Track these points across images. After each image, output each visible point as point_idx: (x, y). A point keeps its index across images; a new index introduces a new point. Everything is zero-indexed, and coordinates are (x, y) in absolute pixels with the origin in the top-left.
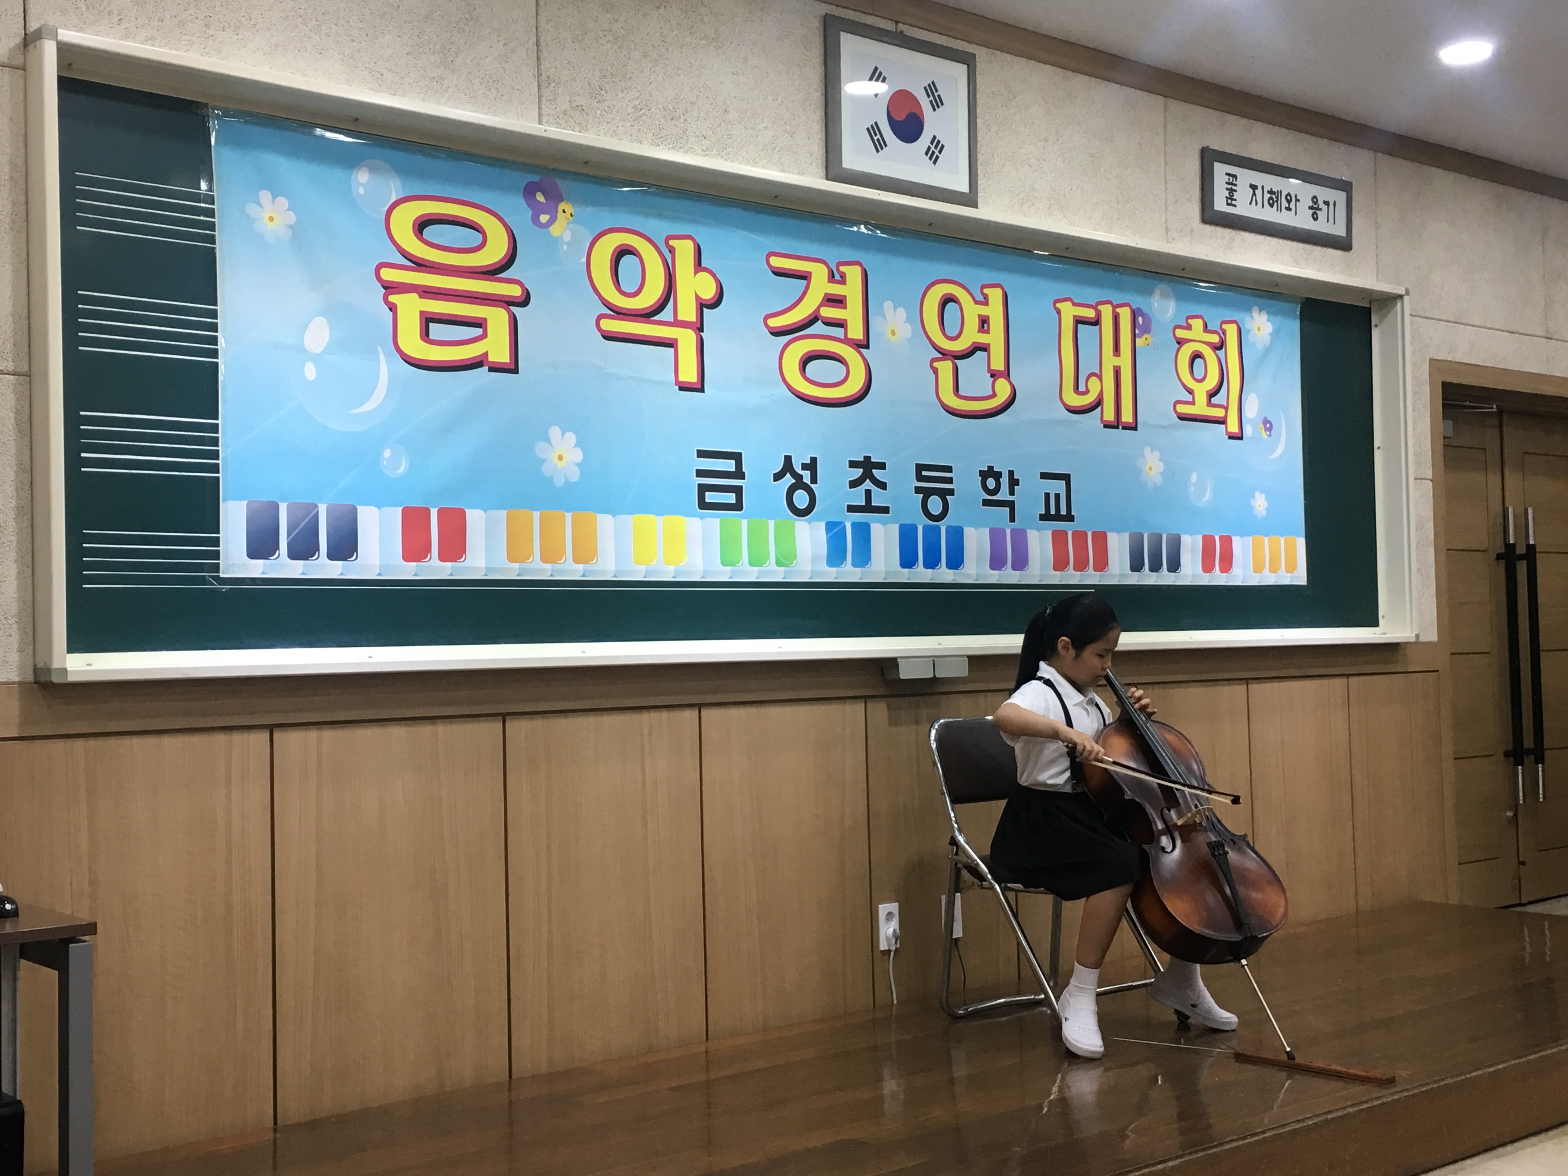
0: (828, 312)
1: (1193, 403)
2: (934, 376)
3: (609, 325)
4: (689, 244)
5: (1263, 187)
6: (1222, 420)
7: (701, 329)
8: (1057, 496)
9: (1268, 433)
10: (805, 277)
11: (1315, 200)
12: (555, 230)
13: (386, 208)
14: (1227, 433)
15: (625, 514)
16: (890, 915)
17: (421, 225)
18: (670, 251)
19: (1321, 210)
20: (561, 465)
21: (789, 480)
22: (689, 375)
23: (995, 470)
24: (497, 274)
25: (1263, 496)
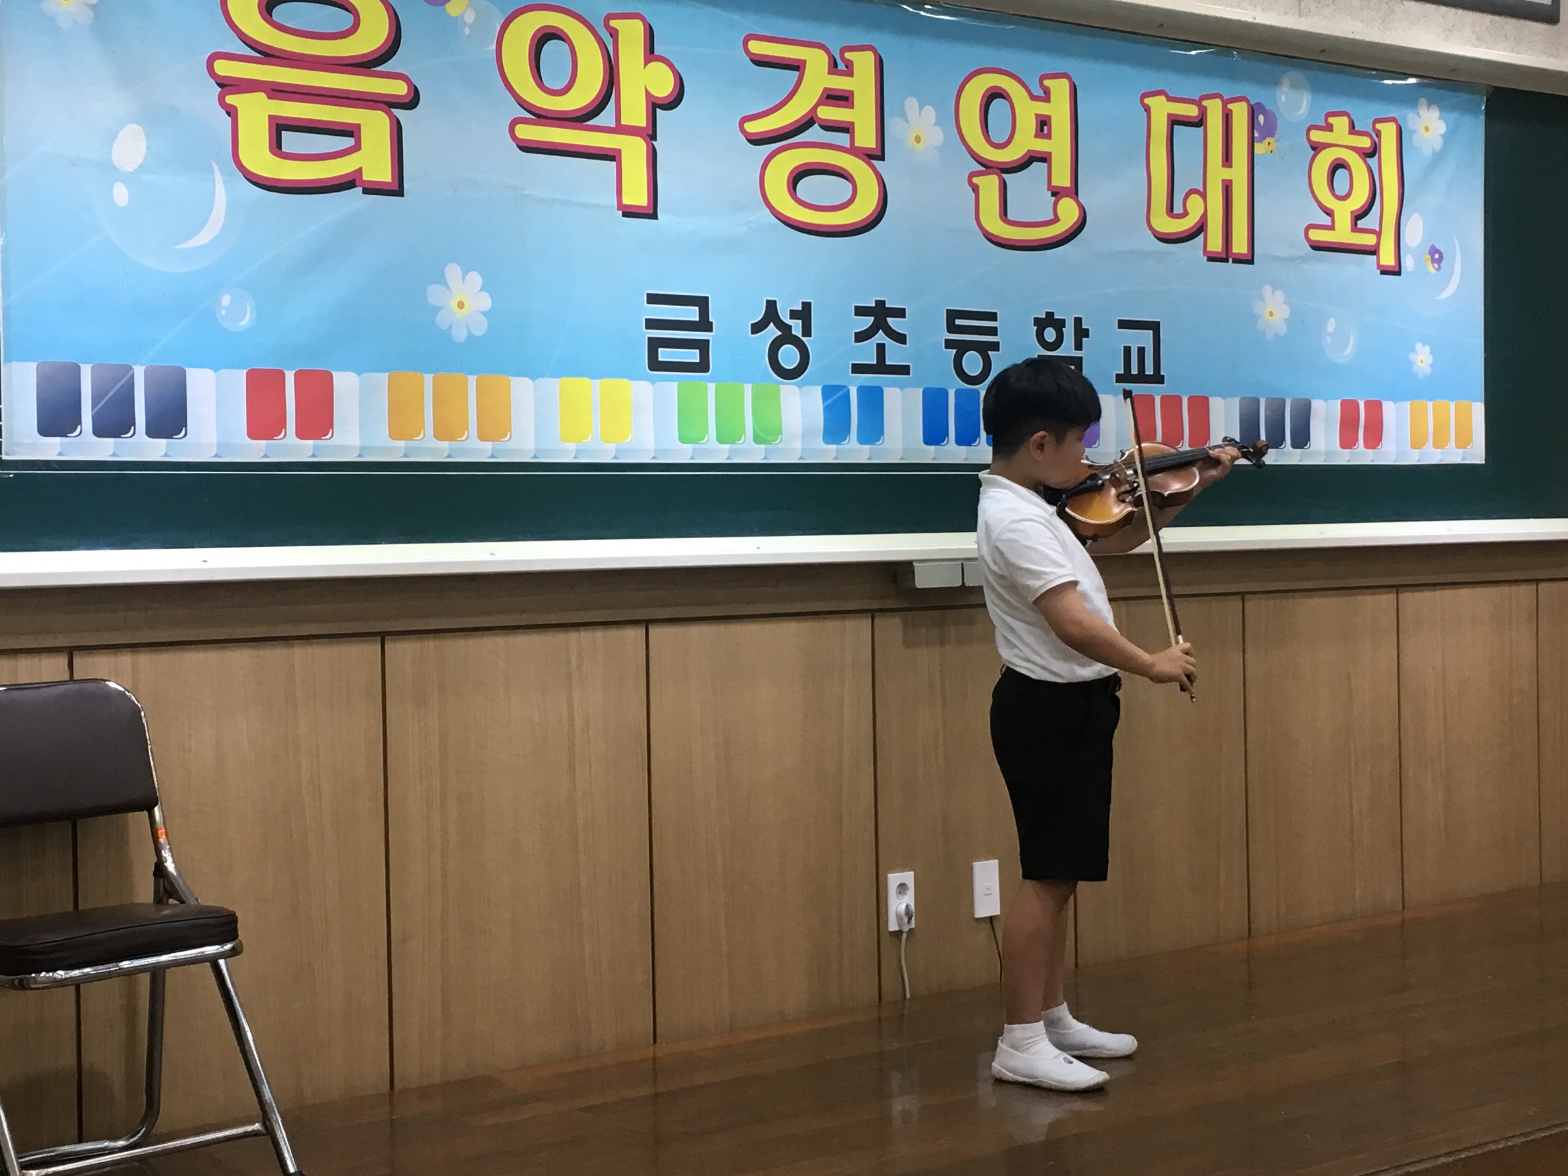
0: (827, 113)
1: (1332, 227)
2: (973, 195)
3: (529, 132)
4: (638, 26)
6: (1373, 249)
7: (653, 137)
8: (1141, 351)
9: (1436, 266)
10: (797, 66)
12: (453, 8)
14: (1379, 266)
15: (550, 377)
16: (902, 887)
17: (270, 3)
18: (611, 35)
20: (460, 314)
21: (772, 332)
22: (637, 196)
23: (1056, 317)
24: (374, 67)
25: (1427, 349)
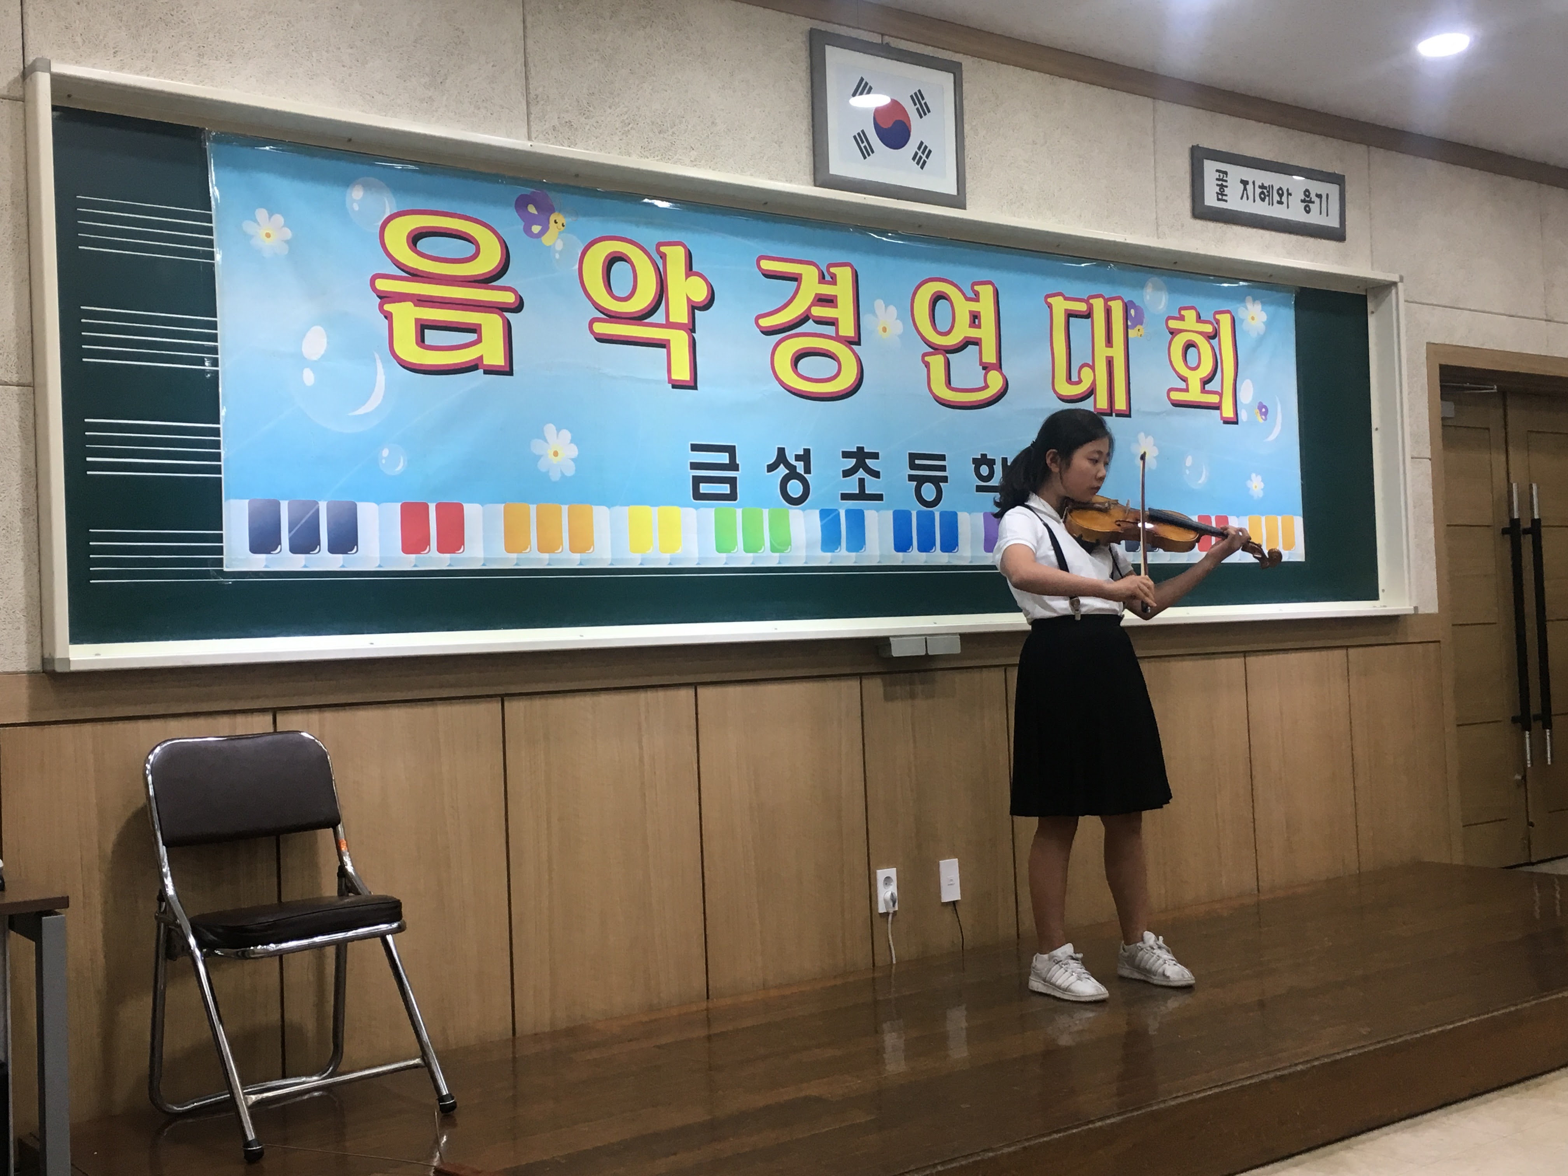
0: (819, 311)
1: (1186, 390)
2: (926, 369)
3: (603, 328)
4: (680, 250)
5: (1254, 183)
6: (1218, 405)
7: (693, 330)
9: (1263, 417)
10: (796, 278)
11: (1307, 193)
12: (547, 240)
13: (380, 223)
14: (1222, 418)
15: (621, 505)
16: (888, 880)
17: (415, 238)
18: (661, 257)
19: (1313, 202)
20: (555, 460)
21: (782, 471)
22: (682, 373)
23: (988, 457)
24: (491, 282)
25: (1259, 478)
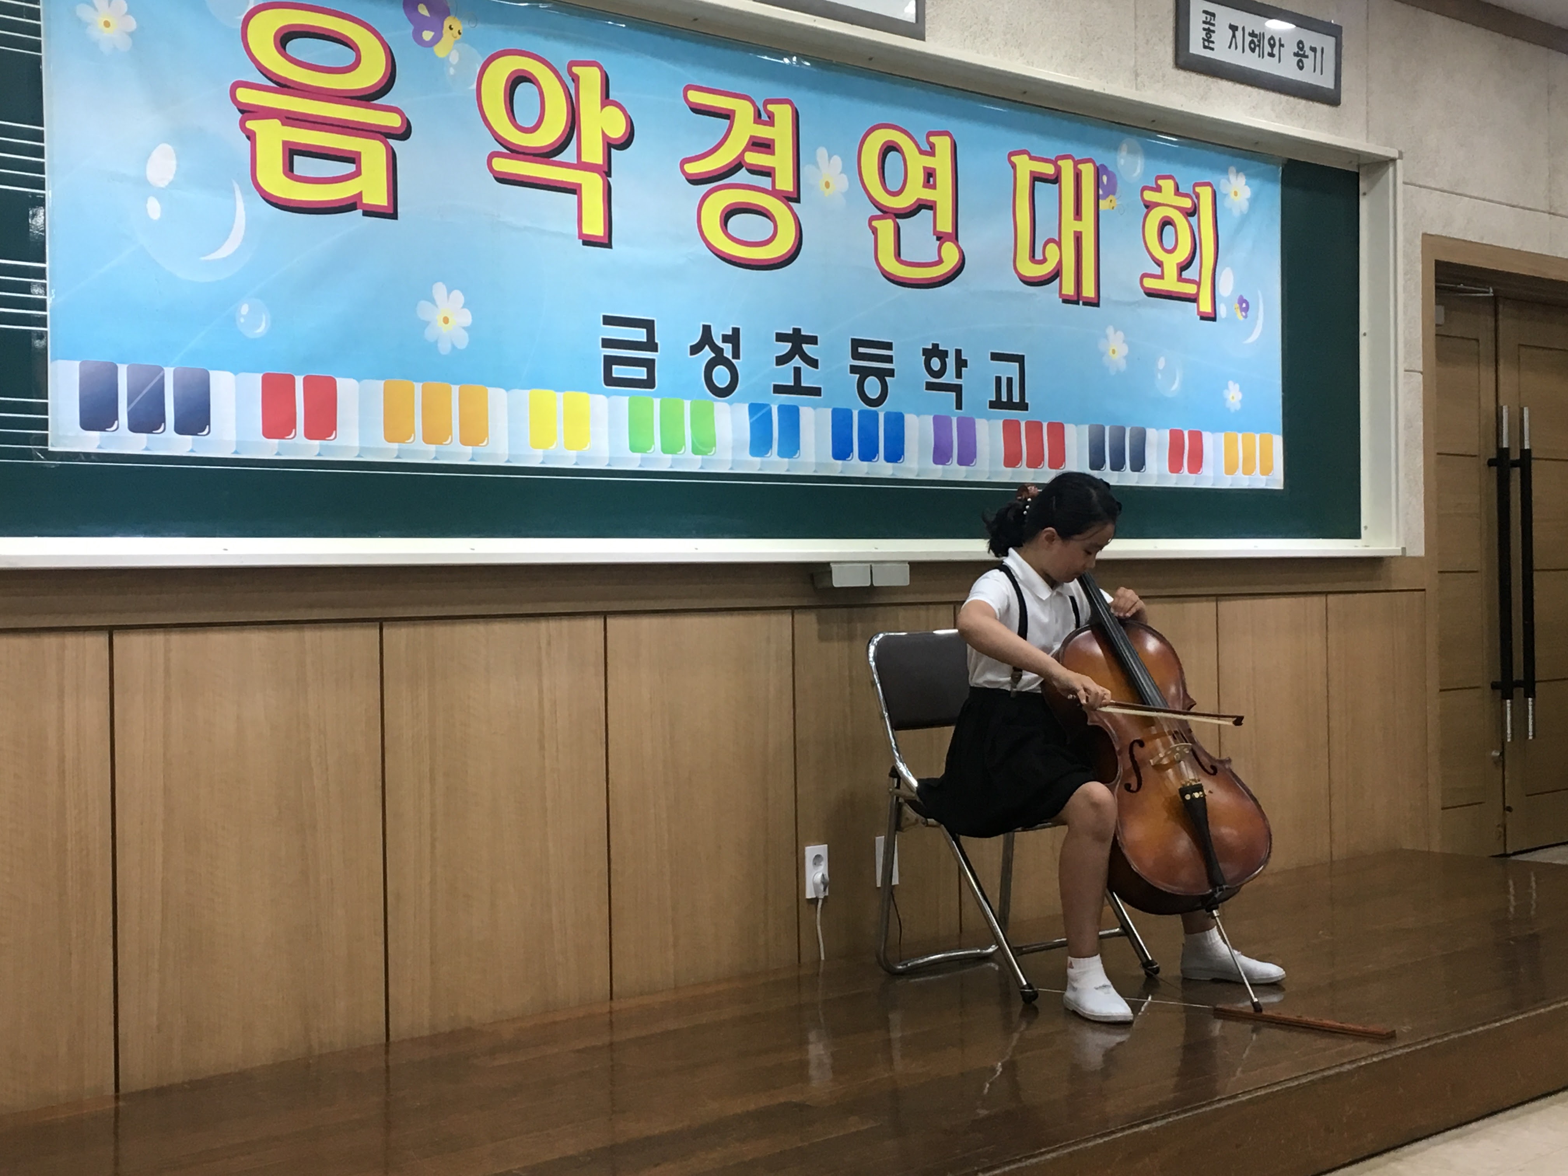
0: (753, 158)
1: (1161, 277)
2: (873, 236)
3: (504, 165)
4: (595, 72)
5: (1243, 29)
6: (1193, 297)
7: (608, 174)
8: (1010, 381)
9: (1244, 314)
10: (728, 115)
11: (1301, 46)
12: (440, 50)
13: (243, 17)
14: (1199, 313)
15: (520, 388)
16: (818, 858)
17: (284, 38)
18: (573, 80)
19: (1307, 57)
20: (445, 328)
21: (707, 354)
22: (595, 227)
23: (940, 348)
24: (373, 100)
25: (1237, 386)
